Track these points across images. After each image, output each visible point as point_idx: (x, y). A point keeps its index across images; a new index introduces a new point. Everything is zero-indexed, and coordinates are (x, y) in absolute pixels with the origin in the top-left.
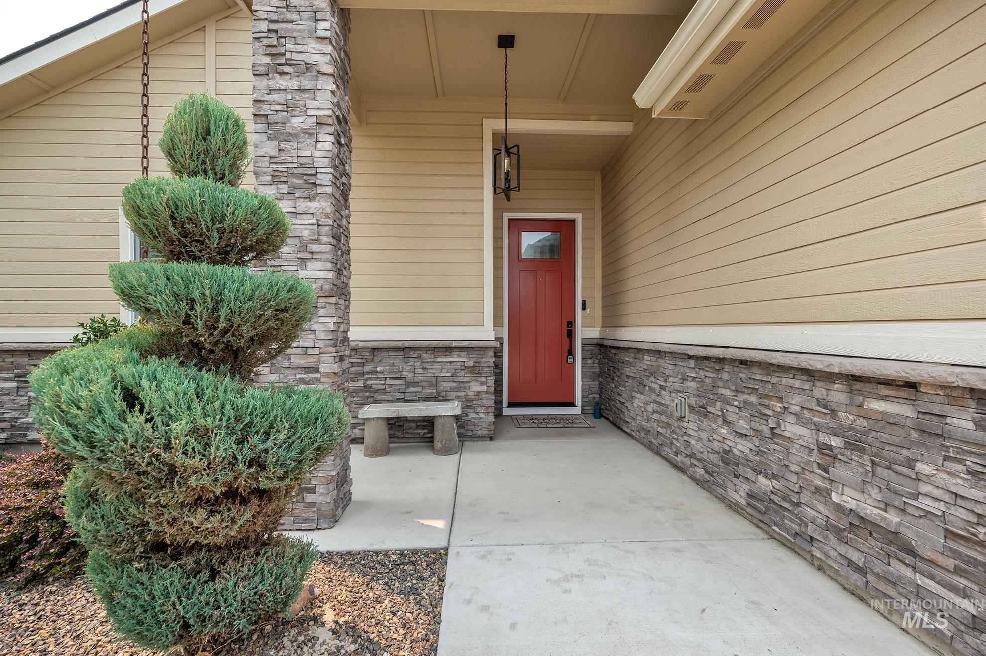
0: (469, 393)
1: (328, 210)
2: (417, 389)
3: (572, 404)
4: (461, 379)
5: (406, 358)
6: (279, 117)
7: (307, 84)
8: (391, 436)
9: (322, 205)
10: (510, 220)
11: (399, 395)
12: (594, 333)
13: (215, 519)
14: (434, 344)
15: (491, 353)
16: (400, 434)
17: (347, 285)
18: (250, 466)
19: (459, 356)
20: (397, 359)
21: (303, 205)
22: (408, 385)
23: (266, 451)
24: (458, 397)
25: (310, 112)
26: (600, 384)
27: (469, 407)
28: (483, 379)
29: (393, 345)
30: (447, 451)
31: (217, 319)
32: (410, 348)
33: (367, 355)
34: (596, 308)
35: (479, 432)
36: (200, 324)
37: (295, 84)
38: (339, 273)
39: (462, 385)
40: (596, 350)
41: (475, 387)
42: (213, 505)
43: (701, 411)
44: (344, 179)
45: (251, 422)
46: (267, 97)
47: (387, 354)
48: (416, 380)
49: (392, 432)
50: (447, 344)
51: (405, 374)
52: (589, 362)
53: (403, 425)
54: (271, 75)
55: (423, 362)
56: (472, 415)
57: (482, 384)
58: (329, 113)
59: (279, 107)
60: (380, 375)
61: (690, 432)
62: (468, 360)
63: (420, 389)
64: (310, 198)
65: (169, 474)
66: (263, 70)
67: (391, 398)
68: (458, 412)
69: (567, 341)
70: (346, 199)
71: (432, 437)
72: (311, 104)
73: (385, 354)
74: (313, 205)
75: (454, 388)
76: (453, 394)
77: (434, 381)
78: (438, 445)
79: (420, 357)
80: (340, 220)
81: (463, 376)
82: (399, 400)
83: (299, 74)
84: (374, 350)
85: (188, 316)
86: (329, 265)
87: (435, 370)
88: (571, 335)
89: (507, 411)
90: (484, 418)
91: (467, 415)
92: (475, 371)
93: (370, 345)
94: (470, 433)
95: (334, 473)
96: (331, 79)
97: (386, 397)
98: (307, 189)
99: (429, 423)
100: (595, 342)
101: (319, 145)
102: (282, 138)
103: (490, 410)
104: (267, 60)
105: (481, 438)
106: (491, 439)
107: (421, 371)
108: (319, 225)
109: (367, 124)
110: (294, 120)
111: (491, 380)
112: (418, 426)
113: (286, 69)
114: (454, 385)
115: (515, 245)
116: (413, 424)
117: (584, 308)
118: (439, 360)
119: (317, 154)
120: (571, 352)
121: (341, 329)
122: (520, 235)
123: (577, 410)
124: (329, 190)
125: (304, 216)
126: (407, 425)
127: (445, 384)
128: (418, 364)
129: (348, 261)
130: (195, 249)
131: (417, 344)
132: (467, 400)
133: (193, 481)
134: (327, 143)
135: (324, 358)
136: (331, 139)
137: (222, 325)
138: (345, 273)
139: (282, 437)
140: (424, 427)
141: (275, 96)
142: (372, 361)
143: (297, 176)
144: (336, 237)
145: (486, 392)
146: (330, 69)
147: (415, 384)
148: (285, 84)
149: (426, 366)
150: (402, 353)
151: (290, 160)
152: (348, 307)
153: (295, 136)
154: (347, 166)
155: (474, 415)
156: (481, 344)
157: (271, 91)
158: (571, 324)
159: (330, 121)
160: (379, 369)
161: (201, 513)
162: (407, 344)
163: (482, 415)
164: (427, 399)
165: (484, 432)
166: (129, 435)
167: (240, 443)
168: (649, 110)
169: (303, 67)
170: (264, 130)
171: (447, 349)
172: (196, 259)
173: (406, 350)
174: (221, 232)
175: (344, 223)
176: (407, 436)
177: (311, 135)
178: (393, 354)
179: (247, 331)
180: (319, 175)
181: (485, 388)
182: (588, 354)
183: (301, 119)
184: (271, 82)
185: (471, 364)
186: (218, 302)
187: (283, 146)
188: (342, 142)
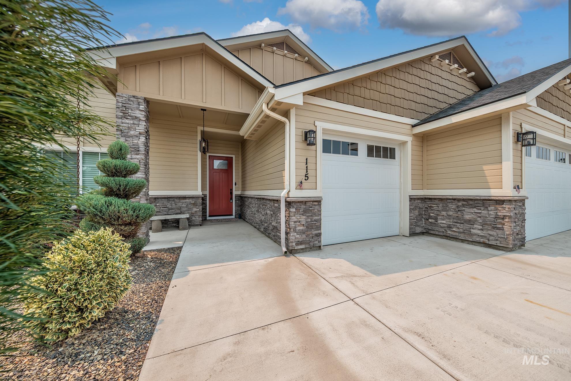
0: (193, 211)
1: (143, 158)
2: (173, 211)
3: (232, 215)
4: (189, 207)
5: (168, 201)
6: (126, 131)
7: (136, 122)
8: (163, 227)
9: (141, 157)
10: (209, 156)
11: (165, 213)
12: (239, 193)
13: (126, 228)
14: (179, 196)
15: (201, 199)
16: (166, 226)
17: (148, 178)
18: (136, 217)
19: (189, 200)
20: (165, 202)
21: (134, 156)
22: (169, 210)
23: (139, 214)
24: (188, 213)
25: (137, 130)
26: (241, 208)
27: (192, 216)
28: (198, 207)
29: (163, 196)
30: (184, 229)
31: (126, 189)
32: (170, 198)
33: (153, 200)
34: (240, 185)
35: (196, 224)
36: (122, 191)
37: (132, 122)
38: (146, 175)
39: (190, 209)
40: (240, 198)
41: (195, 209)
42: (126, 225)
43: (258, 211)
44: (148, 148)
45: (136, 209)
46: (121, 125)
47: (161, 199)
48: (172, 208)
49: (163, 225)
50: (184, 196)
51: (168, 206)
52: (237, 201)
53: (167, 223)
54: (123, 119)
55: (175, 202)
56: (193, 218)
57: (197, 208)
58: (144, 131)
59: (126, 128)
60: (158, 207)
61: (256, 217)
62: (192, 201)
63: (174, 211)
64: (137, 154)
65: (118, 218)
66: (120, 117)
67: (162, 214)
68: (188, 217)
69: (230, 195)
70: (148, 154)
71: (179, 226)
72: (137, 128)
73: (160, 200)
74: (138, 156)
75: (187, 210)
76: (187, 212)
77: (179, 208)
78: (180, 227)
79: (174, 200)
80: (146, 160)
81: (190, 206)
82: (166, 215)
83: (133, 119)
84: (155, 198)
85: (119, 188)
86: (144, 173)
87: (180, 205)
88: (231, 193)
89: (208, 218)
90: (198, 219)
91: (192, 218)
92: (195, 204)
93: (154, 197)
94: (193, 224)
95: (145, 231)
96: (144, 122)
97: (160, 214)
98: (136, 152)
99: (177, 221)
100: (239, 195)
101: (140, 140)
102: (127, 137)
103: (200, 216)
104: (122, 114)
105: (197, 225)
106: (201, 225)
107: (174, 205)
108: (140, 162)
109: (152, 123)
110: (131, 132)
111: (201, 207)
112: (173, 223)
113: (129, 117)
114: (187, 209)
115: (211, 165)
116: (172, 222)
117: (235, 185)
118: (181, 201)
119: (139, 142)
120: (232, 199)
121: (147, 191)
122: (213, 161)
123: (234, 217)
124: (144, 152)
125: (135, 159)
126: (169, 223)
127: (183, 209)
128: (173, 203)
129: (149, 172)
130: (118, 174)
131: (173, 196)
132: (192, 214)
133: (124, 219)
134: (143, 139)
135: (141, 199)
136: (144, 138)
137: (127, 190)
138: (148, 175)
139: (143, 211)
140: (175, 223)
141: (124, 125)
142: (155, 202)
143: (132, 148)
144: (146, 166)
145: (199, 211)
146: (144, 119)
147: (172, 209)
148: (128, 122)
149: (176, 203)
150: (167, 199)
151: (130, 143)
152: (148, 185)
153: (132, 137)
154: (148, 144)
155: (195, 218)
156: (197, 196)
157: (123, 123)
158: (232, 190)
159: (144, 133)
160: (157, 205)
161: (123, 227)
162: (169, 196)
163: (197, 218)
164: (176, 214)
165: (198, 223)
166: (111, 210)
167: (134, 212)
168: (243, 137)
169: (135, 117)
170: (120, 134)
171: (184, 198)
172: (119, 176)
173: (168, 198)
174: (126, 171)
175: (148, 160)
176: (169, 226)
177: (137, 137)
178: (163, 199)
179: (132, 191)
180: (140, 148)
181: (198, 210)
182: (237, 199)
183: (134, 132)
184: (123, 121)
185: (193, 202)
186: (126, 185)
187: (127, 139)
188: (147, 139)
